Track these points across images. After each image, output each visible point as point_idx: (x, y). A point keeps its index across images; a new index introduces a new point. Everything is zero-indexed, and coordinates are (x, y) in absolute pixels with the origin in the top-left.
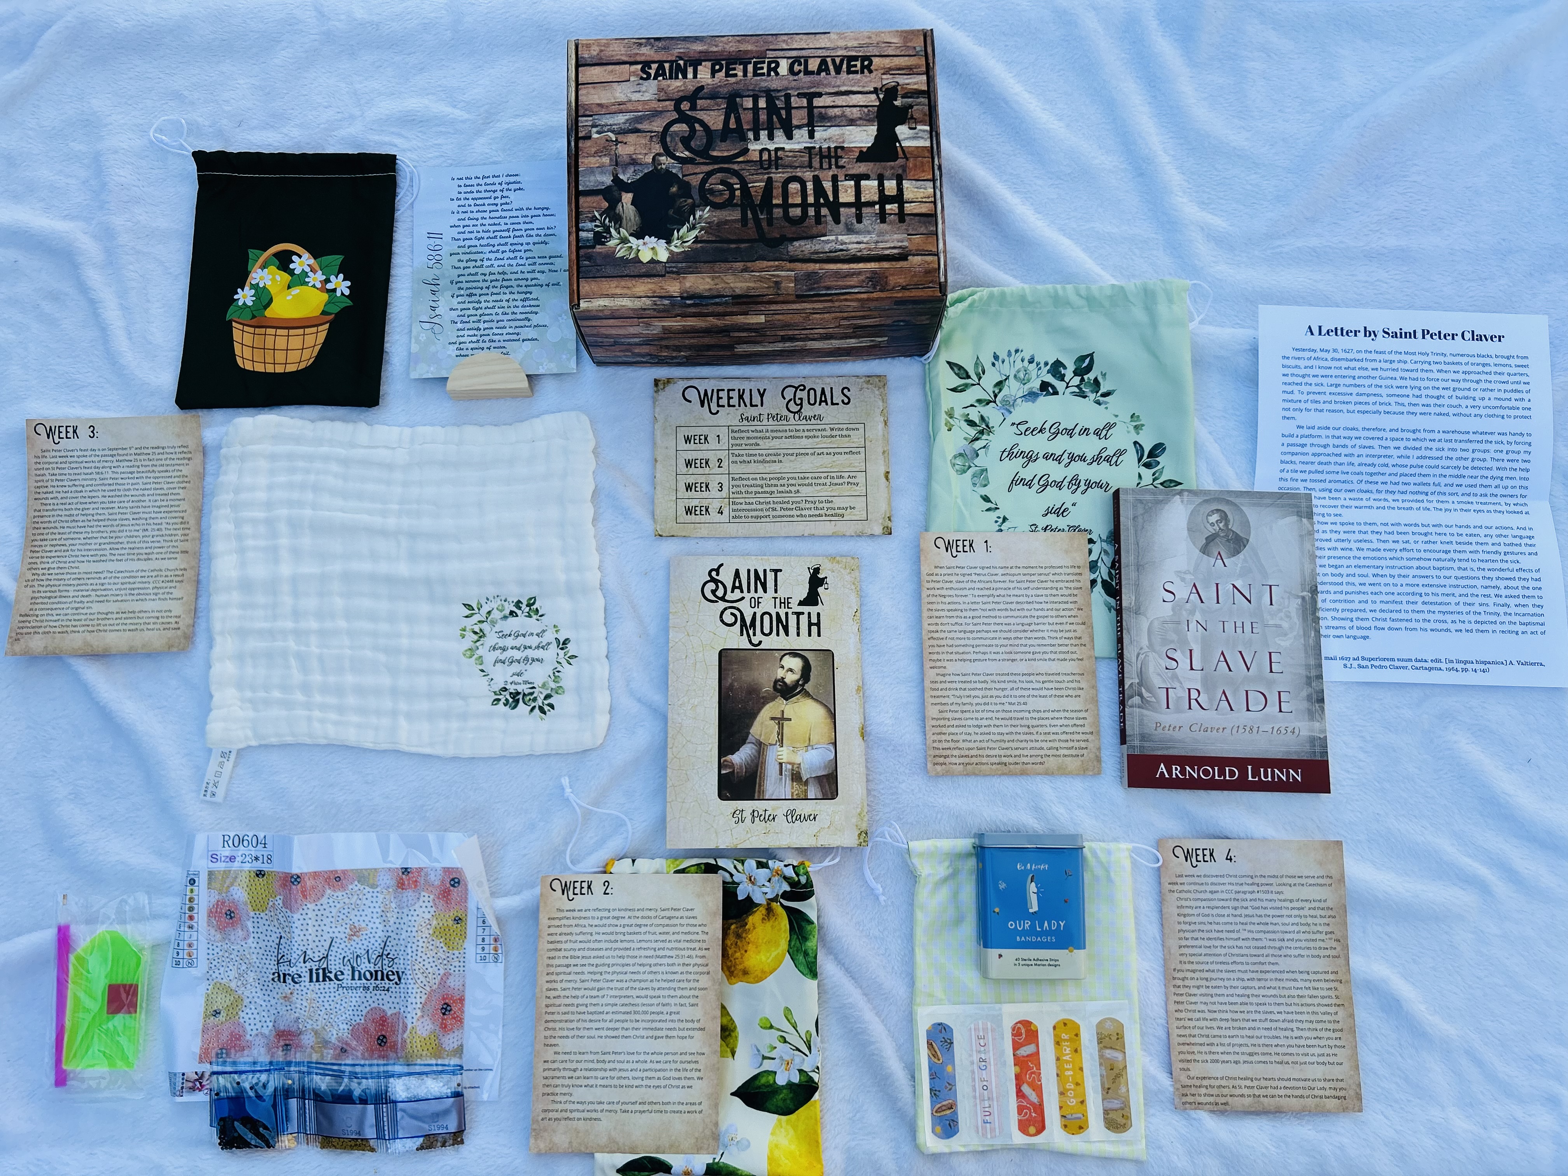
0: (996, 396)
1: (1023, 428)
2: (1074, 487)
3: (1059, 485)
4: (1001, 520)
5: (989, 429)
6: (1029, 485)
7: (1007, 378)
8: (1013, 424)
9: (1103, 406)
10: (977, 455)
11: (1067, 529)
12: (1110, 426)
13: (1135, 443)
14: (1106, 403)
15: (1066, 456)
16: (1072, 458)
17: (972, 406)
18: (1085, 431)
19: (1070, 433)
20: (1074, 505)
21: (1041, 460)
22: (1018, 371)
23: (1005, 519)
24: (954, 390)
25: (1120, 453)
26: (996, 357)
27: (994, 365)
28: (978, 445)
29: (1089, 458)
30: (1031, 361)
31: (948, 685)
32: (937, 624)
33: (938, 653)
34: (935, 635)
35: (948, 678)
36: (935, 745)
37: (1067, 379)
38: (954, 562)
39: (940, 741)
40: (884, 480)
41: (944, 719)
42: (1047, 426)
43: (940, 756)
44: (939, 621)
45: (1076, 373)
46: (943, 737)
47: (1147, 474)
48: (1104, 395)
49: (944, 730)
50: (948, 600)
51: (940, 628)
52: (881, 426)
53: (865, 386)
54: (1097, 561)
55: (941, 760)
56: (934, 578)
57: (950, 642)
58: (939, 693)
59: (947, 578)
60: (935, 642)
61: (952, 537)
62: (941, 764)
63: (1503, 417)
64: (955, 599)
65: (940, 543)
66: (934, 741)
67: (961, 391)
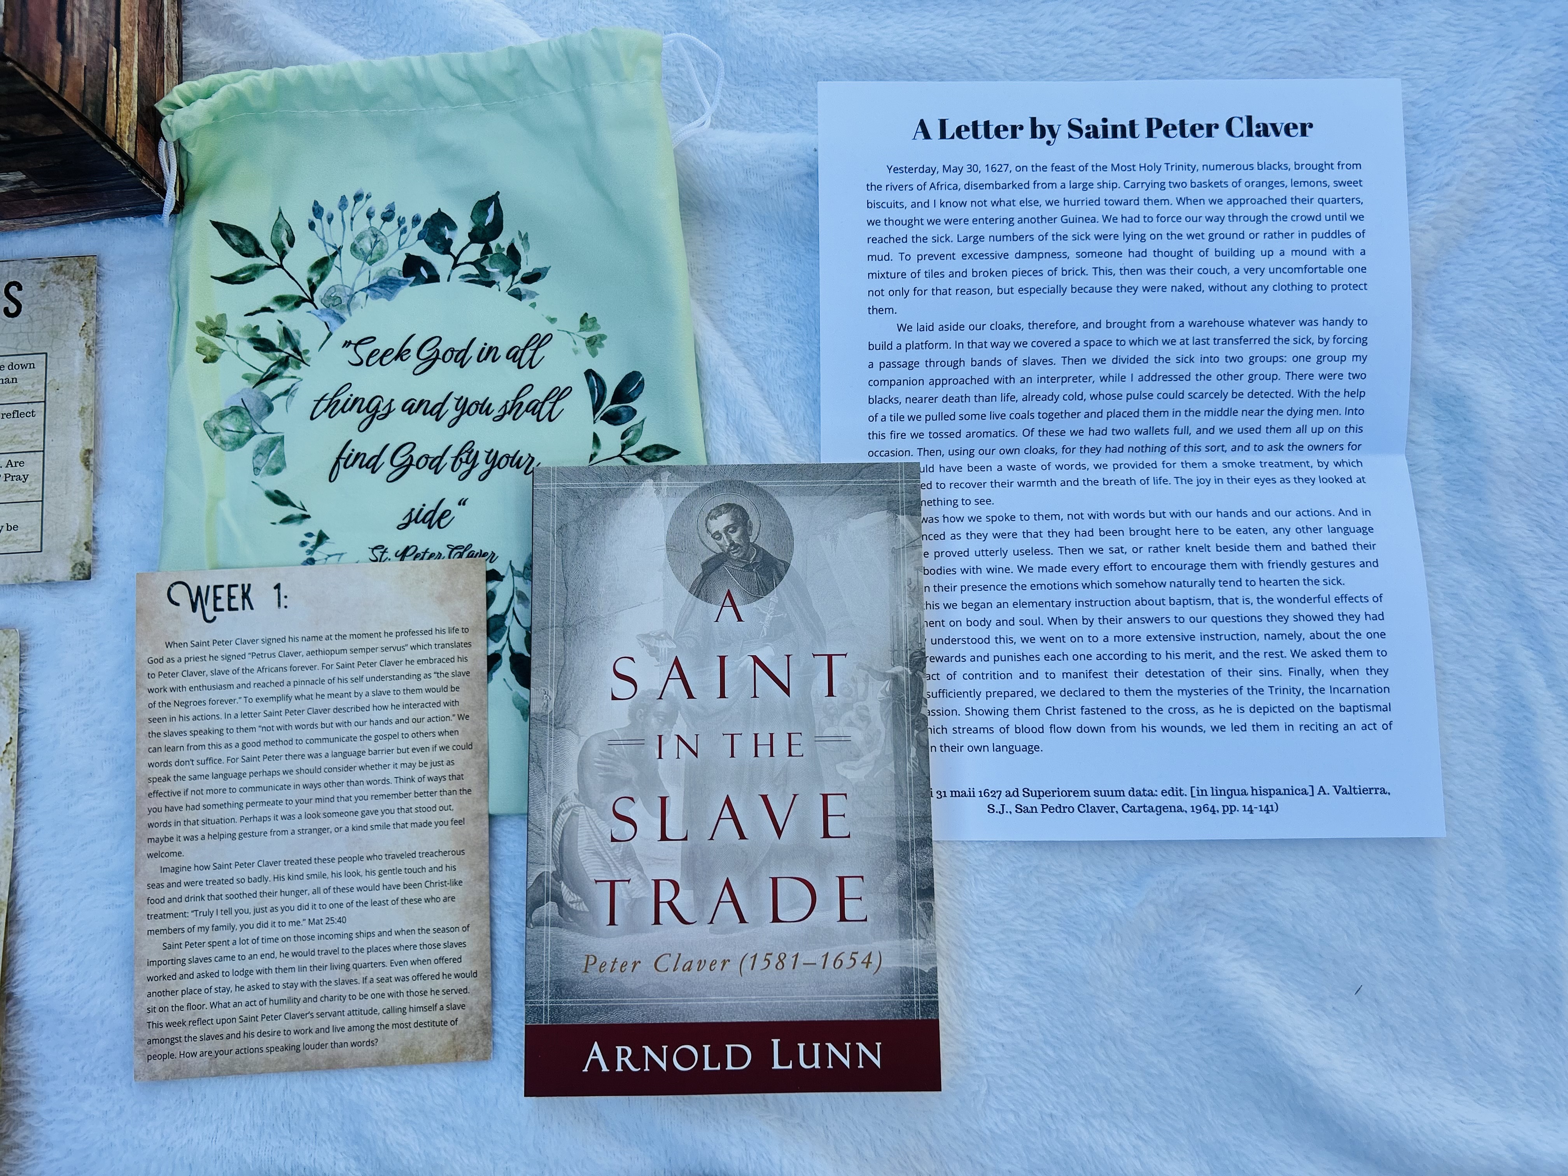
0: (313, 288)
1: (364, 351)
2: (465, 467)
3: (434, 464)
4: (313, 541)
5: (298, 357)
6: (372, 466)
7: (338, 251)
8: (347, 344)
9: (527, 302)
10: (270, 409)
11: (445, 552)
12: (539, 341)
13: (589, 373)
14: (533, 295)
15: (451, 404)
16: (464, 408)
17: (265, 309)
18: (490, 353)
19: (460, 358)
20: (462, 503)
21: (398, 415)
22: (360, 238)
23: (322, 538)
24: (229, 279)
25: (559, 394)
26: (317, 211)
27: (312, 226)
28: (272, 388)
29: (496, 407)
30: (387, 217)
31: (184, 891)
32: (167, 764)
33: (167, 824)
34: (163, 787)
35: (184, 876)
36: (152, 1017)
37: (455, 249)
38: (210, 632)
39: (163, 1009)
40: (80, 467)
41: (174, 961)
42: (413, 346)
43: (162, 1041)
44: (171, 757)
45: (474, 237)
46: (170, 1001)
47: (611, 435)
48: (531, 278)
49: (172, 985)
50: (192, 711)
51: (174, 771)
52: (79, 356)
53: (53, 277)
54: (503, 617)
55: (164, 1048)
56: (165, 668)
57: (193, 800)
58: (166, 908)
59: (192, 666)
60: (161, 802)
61: (205, 580)
62: (163, 1057)
63: (1309, 289)
64: (208, 710)
65: (180, 593)
66: (151, 1010)
67: (244, 281)
